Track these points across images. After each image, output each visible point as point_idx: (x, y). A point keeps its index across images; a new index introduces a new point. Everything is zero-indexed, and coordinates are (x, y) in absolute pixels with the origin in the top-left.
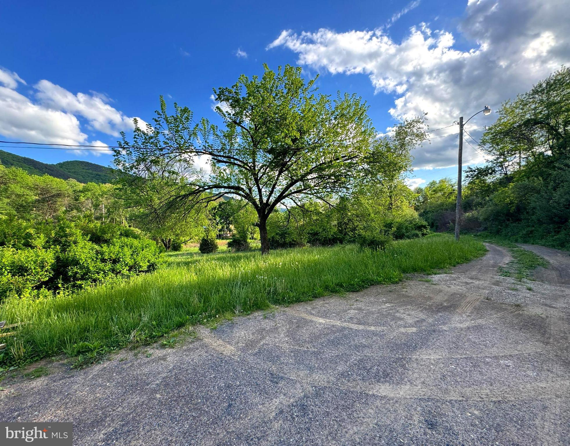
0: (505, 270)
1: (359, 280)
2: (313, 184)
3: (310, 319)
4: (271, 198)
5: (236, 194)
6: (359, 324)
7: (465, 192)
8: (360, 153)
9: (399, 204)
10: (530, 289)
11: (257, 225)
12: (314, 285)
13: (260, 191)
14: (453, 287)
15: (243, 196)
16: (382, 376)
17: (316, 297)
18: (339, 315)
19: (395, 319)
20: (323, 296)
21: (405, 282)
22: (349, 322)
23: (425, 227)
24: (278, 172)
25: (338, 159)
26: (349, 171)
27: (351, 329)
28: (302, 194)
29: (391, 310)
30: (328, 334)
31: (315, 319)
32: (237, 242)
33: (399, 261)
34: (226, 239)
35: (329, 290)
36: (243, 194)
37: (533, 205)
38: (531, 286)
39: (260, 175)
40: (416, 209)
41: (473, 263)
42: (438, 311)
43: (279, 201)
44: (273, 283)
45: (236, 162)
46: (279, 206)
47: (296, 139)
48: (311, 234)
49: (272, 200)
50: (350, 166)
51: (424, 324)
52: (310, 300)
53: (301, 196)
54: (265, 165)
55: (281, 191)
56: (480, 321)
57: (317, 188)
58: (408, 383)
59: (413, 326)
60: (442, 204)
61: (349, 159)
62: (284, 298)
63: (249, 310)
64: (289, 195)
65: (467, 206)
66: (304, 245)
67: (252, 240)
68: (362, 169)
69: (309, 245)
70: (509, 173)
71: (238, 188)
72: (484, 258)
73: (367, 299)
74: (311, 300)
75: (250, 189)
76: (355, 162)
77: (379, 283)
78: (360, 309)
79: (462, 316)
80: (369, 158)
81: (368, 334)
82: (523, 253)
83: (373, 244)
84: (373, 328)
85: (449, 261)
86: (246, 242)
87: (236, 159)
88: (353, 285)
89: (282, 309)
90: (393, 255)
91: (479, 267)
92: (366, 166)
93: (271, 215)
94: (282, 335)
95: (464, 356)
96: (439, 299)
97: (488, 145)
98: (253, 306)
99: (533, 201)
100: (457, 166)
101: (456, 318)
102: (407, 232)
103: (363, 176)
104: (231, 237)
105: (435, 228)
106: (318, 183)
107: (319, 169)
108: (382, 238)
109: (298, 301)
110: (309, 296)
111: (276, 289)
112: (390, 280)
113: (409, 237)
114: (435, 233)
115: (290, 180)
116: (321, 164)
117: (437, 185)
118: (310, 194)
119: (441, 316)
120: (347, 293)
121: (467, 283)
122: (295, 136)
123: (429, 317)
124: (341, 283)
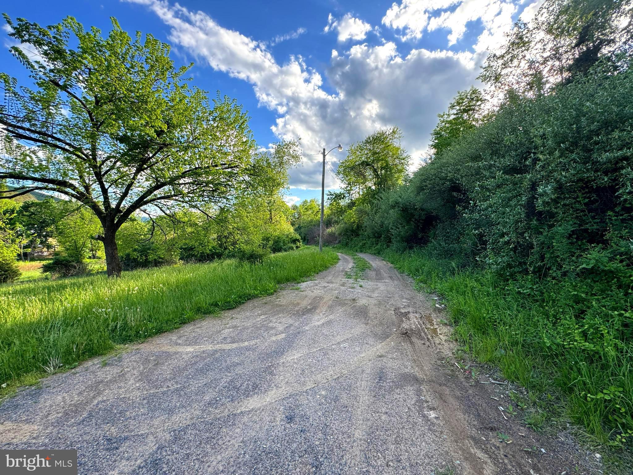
0: (349, 273)
1: (236, 296)
2: (186, 191)
3: (175, 350)
4: (124, 202)
5: (58, 191)
6: (233, 342)
7: (327, 211)
8: (241, 163)
9: (278, 219)
10: (361, 286)
11: (99, 238)
12: (183, 309)
13: (105, 191)
14: (315, 291)
15: (73, 195)
16: (251, 389)
17: (184, 323)
18: (211, 338)
19: (268, 329)
20: (194, 320)
21: (279, 292)
22: (222, 343)
23: (298, 240)
24: (135, 169)
25: (216, 166)
26: (229, 181)
27: (224, 350)
28: (172, 201)
29: (265, 321)
30: (196, 363)
31: (180, 349)
32: (62, 264)
33: (274, 273)
34: (41, 260)
35: (202, 312)
36: (73, 192)
37: (365, 224)
38: (362, 284)
39: (104, 169)
40: (293, 224)
41: (330, 270)
42: (303, 314)
43: (138, 207)
44: (121, 316)
45: (58, 143)
46: (137, 213)
47: (162, 131)
48: (185, 249)
49: (126, 205)
50: (231, 175)
51: (292, 328)
52: (176, 328)
53: (170, 202)
54: (114, 157)
55: (141, 194)
56: (331, 317)
57: (191, 195)
58: (275, 388)
59: (282, 333)
60: (311, 221)
61: (228, 168)
62: (139, 333)
63: (75, 361)
64: (154, 200)
65: (328, 223)
66: (176, 263)
67: (92, 260)
68: (243, 181)
69: (182, 262)
70: (353, 199)
71: (64, 184)
72: (337, 265)
73: (243, 315)
74: (179, 328)
75: (87, 187)
76: (235, 172)
77: (255, 296)
78: (235, 327)
79: (320, 315)
80: (250, 170)
81: (240, 351)
82: (360, 260)
83: (252, 257)
84: (246, 343)
85: (313, 270)
86: (79, 262)
87: (59, 140)
88: (229, 302)
89: (135, 347)
90: (270, 267)
91: (333, 272)
92: (247, 178)
93: (123, 225)
94: (132, 381)
95: (319, 348)
96: (305, 303)
97: (341, 176)
98: (84, 353)
99: (366, 222)
100: (321, 189)
101: (316, 317)
102: (284, 245)
103: (244, 188)
104: (51, 257)
105: (306, 241)
106: (194, 190)
107: (194, 173)
108: (260, 251)
109: (160, 331)
110: (176, 323)
111: (126, 323)
112: (267, 292)
113: (285, 251)
114: (306, 246)
115: (154, 182)
116: (196, 168)
117: (308, 204)
118: (183, 202)
119: (305, 318)
120: (222, 312)
121: (325, 287)
122: (160, 128)
123: (296, 321)
124: (216, 302)
